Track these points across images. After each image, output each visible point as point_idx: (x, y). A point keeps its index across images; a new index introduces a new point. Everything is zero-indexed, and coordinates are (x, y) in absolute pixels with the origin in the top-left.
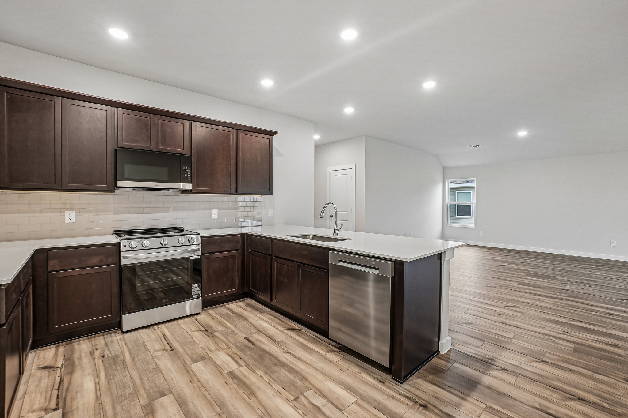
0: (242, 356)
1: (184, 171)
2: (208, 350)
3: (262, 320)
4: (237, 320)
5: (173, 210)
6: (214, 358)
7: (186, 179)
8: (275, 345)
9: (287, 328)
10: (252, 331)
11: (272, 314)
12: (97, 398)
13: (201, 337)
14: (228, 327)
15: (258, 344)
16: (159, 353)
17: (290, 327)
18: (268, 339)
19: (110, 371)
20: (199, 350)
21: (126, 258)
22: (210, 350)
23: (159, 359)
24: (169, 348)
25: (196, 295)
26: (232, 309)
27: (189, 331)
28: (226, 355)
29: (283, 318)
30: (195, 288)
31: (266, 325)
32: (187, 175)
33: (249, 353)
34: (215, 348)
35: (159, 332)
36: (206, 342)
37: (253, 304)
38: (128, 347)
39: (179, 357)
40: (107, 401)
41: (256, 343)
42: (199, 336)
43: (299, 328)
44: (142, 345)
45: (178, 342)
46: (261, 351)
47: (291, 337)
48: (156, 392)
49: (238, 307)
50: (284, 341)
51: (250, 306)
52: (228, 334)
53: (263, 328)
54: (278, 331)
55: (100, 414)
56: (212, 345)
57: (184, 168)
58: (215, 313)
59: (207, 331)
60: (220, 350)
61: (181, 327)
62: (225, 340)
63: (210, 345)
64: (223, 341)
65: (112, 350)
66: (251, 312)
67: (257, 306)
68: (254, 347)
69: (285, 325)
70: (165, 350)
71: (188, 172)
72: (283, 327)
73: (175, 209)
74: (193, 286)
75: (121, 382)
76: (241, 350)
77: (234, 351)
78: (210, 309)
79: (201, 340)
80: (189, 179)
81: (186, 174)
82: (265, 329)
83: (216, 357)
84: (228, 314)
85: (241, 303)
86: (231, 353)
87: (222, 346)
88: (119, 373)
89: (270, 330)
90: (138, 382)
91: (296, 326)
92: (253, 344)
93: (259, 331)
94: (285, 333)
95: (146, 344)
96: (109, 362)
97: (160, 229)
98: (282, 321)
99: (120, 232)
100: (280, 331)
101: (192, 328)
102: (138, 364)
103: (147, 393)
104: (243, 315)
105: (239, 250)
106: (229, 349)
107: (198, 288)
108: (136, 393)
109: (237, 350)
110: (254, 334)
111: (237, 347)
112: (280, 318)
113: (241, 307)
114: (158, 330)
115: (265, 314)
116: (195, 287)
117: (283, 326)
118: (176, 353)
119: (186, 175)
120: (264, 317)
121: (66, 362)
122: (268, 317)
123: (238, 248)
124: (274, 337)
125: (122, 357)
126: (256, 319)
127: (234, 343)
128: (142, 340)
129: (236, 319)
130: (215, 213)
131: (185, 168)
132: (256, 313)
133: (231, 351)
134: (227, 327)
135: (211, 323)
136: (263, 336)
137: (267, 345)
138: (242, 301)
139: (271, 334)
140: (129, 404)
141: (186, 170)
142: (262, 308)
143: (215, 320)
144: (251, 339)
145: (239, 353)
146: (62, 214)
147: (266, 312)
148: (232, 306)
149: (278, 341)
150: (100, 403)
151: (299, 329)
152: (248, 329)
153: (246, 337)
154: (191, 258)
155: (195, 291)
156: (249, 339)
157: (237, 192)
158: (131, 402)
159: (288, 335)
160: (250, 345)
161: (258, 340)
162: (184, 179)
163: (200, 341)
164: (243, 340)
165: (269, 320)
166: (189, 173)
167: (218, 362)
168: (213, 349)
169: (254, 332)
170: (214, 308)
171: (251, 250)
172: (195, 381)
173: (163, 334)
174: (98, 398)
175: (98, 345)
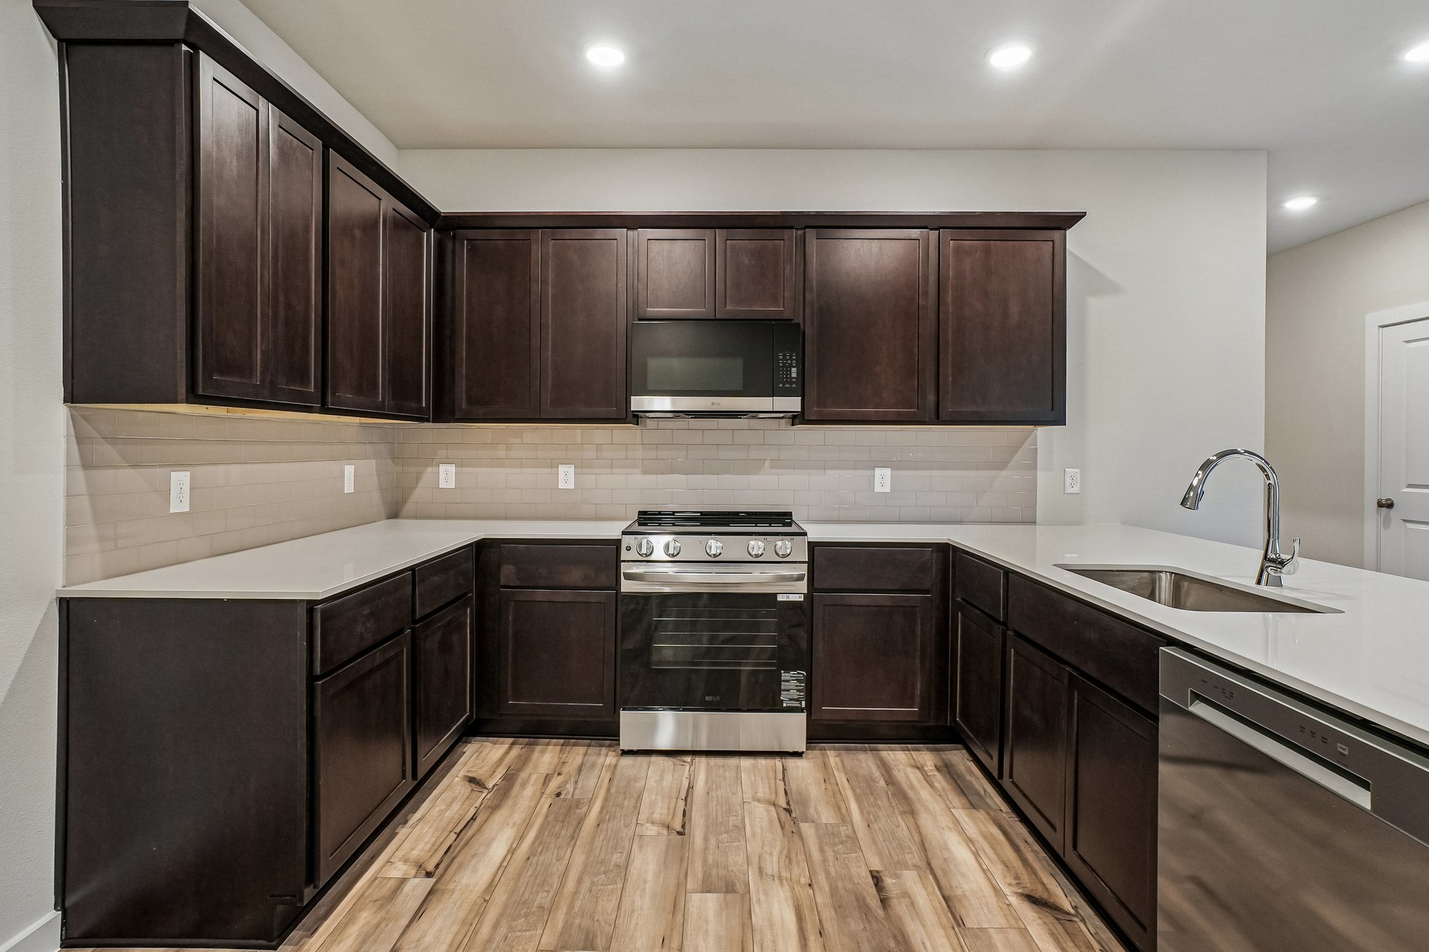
0: (831, 927)
1: (781, 365)
2: (756, 867)
3: (959, 832)
4: (886, 803)
5: (771, 467)
6: (754, 900)
7: (787, 385)
8: (948, 937)
9: (1026, 892)
10: (908, 857)
11: (1004, 823)
12: (490, 885)
13: (765, 824)
14: (848, 818)
15: (899, 907)
16: (651, 830)
17: (1039, 893)
18: (938, 905)
19: (546, 833)
20: (736, 860)
21: (629, 577)
22: (761, 870)
23: (641, 847)
24: (679, 828)
25: (791, 700)
26: (892, 766)
27: (748, 797)
28: (791, 903)
29: (1034, 851)
30: (788, 681)
31: (961, 853)
32: (790, 375)
33: (856, 925)
34: (776, 869)
35: (686, 774)
36: (766, 843)
37: (962, 768)
38: (609, 790)
39: (682, 859)
40: (500, 897)
41: (894, 902)
42: (760, 818)
43: (1072, 911)
44: (634, 795)
45: (707, 817)
46: (895, 937)
47: (1024, 932)
48: (583, 928)
49: (913, 766)
50: (990, 938)
51: (950, 773)
52: (836, 840)
53: (945, 860)
54: (988, 891)
55: (471, 925)
56: (775, 859)
57: (781, 357)
58: (840, 765)
59: (789, 811)
60: (785, 882)
61: (738, 779)
62: (816, 854)
63: (771, 854)
64: (810, 856)
65: (580, 786)
66: (942, 793)
67: (973, 780)
68: (880, 912)
69: (1025, 878)
70: (668, 827)
71: (791, 366)
72: (1014, 882)
73: (778, 464)
74: (785, 676)
75: (545, 870)
76: (839, 907)
77: (819, 900)
78: (834, 749)
79: (759, 831)
80: (794, 386)
81: (787, 371)
82: (952, 867)
83: (762, 897)
84: (873, 780)
85: (927, 758)
86: (805, 904)
87: (796, 870)
88: (555, 846)
89: (963, 875)
90: (570, 884)
91: (1066, 898)
92: (884, 902)
93: (931, 868)
94: (1009, 905)
95: (646, 795)
96: (558, 812)
97: (737, 514)
98: (1025, 861)
99: (650, 514)
100: (997, 891)
101: (760, 790)
102: (599, 841)
103: (567, 921)
104: (911, 794)
105: (927, 592)
106: (808, 887)
107: (798, 684)
108: (550, 910)
109: (828, 900)
110: (907, 868)
111: (834, 891)
112: (1022, 845)
113: (919, 768)
114: (687, 768)
115: (981, 815)
116: (791, 678)
117: (1017, 877)
118: (683, 846)
119: (787, 374)
120: (971, 824)
121: (503, 782)
122: (983, 828)
123: (927, 585)
124: (964, 907)
125: (584, 810)
126: (944, 820)
127: (834, 874)
128: (641, 784)
129: (883, 802)
130: (883, 479)
131: (784, 356)
132: (956, 800)
133: (810, 896)
134: (845, 818)
135: (815, 791)
136: (930, 890)
137: (924, 926)
138: (936, 750)
139: (959, 892)
140: (524, 931)
141: (787, 360)
142: (982, 793)
143: (829, 787)
144: (888, 881)
145: (828, 914)
146: (554, 470)
147: (987, 808)
148: (898, 757)
149: (968, 925)
150: (485, 900)
151: (1069, 914)
152: (901, 847)
153: (878, 872)
154: (780, 598)
155: (789, 690)
156: (882, 881)
157: (938, 418)
158: (528, 928)
159: (1018, 919)
160: (873, 901)
161: (906, 894)
162: (781, 385)
163: (754, 835)
164: (864, 875)
165: (981, 839)
166: (794, 370)
167: (758, 918)
168: (770, 872)
169: (909, 863)
170: (847, 749)
171: (962, 599)
172: (672, 946)
173: (689, 784)
174: (491, 887)
175: (568, 764)
